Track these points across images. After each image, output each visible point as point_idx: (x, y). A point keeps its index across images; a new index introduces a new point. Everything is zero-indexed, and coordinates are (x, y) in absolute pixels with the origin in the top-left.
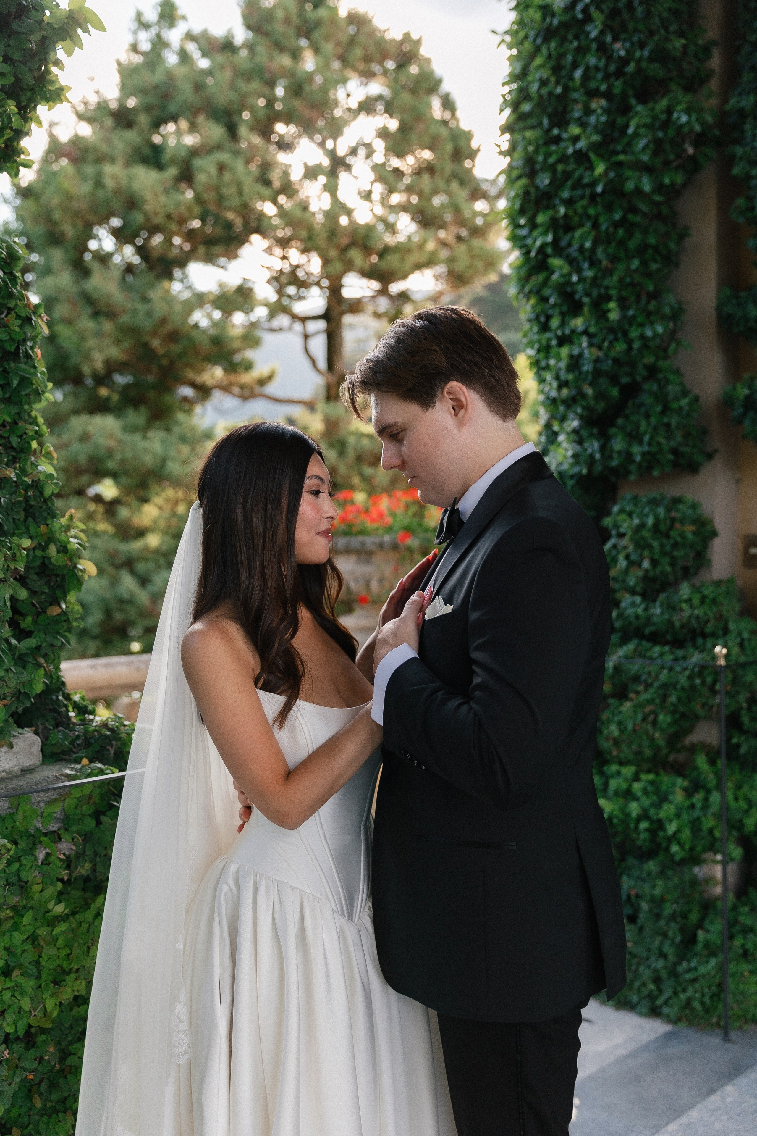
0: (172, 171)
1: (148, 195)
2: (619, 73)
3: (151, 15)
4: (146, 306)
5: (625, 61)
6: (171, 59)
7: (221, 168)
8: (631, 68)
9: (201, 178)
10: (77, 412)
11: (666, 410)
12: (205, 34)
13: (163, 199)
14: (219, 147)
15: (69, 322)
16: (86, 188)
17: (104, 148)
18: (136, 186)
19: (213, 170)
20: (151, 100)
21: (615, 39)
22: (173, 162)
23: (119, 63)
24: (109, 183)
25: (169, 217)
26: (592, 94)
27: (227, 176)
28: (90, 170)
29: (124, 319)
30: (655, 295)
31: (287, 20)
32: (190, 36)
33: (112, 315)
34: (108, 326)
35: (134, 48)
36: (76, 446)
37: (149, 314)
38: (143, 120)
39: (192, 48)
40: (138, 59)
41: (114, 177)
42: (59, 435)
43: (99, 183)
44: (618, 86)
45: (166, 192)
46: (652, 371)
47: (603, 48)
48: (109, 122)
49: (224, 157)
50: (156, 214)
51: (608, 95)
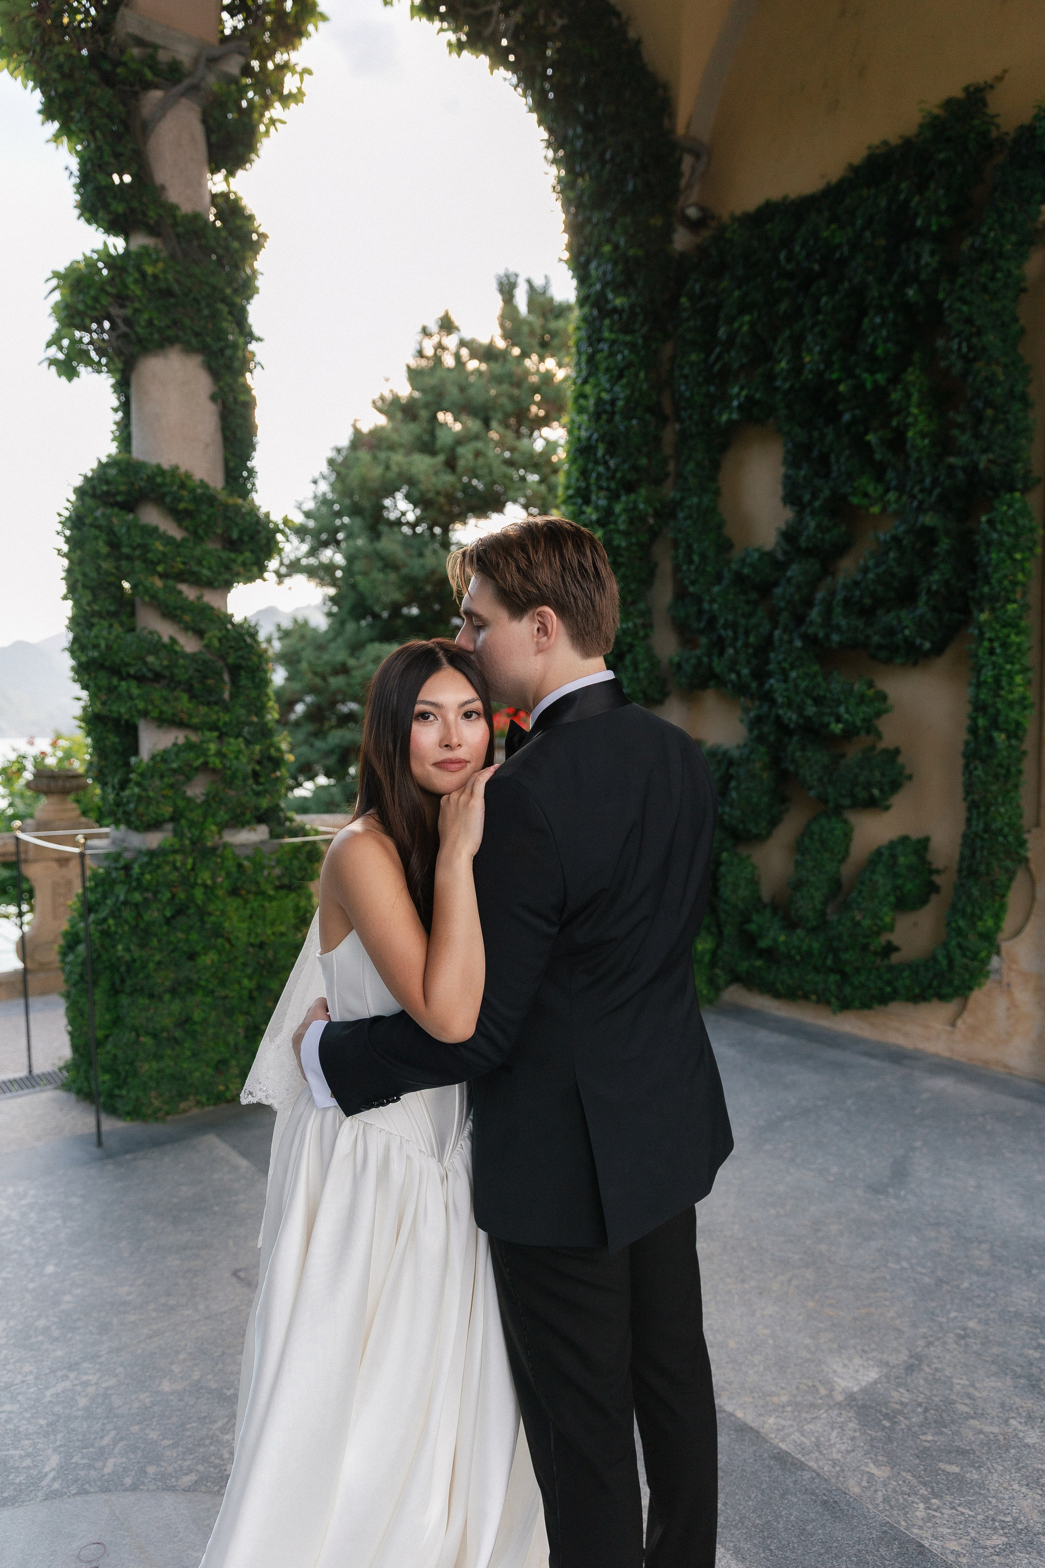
0: (441, 458)
1: (422, 478)
2: (613, 477)
3: (434, 327)
4: (421, 561)
5: (616, 470)
6: (449, 361)
7: (478, 454)
8: (619, 475)
9: (461, 463)
10: (372, 640)
11: (636, 669)
12: (473, 341)
13: (434, 479)
14: (477, 437)
15: (365, 574)
16: (378, 471)
17: (395, 437)
18: (414, 470)
19: (470, 457)
20: (430, 398)
21: (611, 457)
22: (442, 450)
23: (408, 367)
24: (395, 468)
25: (438, 493)
26: (600, 488)
27: (481, 461)
28: (382, 455)
29: (404, 571)
30: (633, 603)
31: (532, 333)
32: (462, 343)
33: (396, 568)
34: (393, 577)
35: (420, 354)
36: (370, 667)
37: (423, 566)
38: (424, 414)
39: (464, 352)
40: (423, 363)
41: (399, 464)
42: (358, 658)
43: (388, 468)
44: (613, 485)
45: (436, 474)
46: (631, 646)
47: (606, 463)
48: (399, 415)
49: (479, 445)
50: (428, 491)
51: (608, 489)
